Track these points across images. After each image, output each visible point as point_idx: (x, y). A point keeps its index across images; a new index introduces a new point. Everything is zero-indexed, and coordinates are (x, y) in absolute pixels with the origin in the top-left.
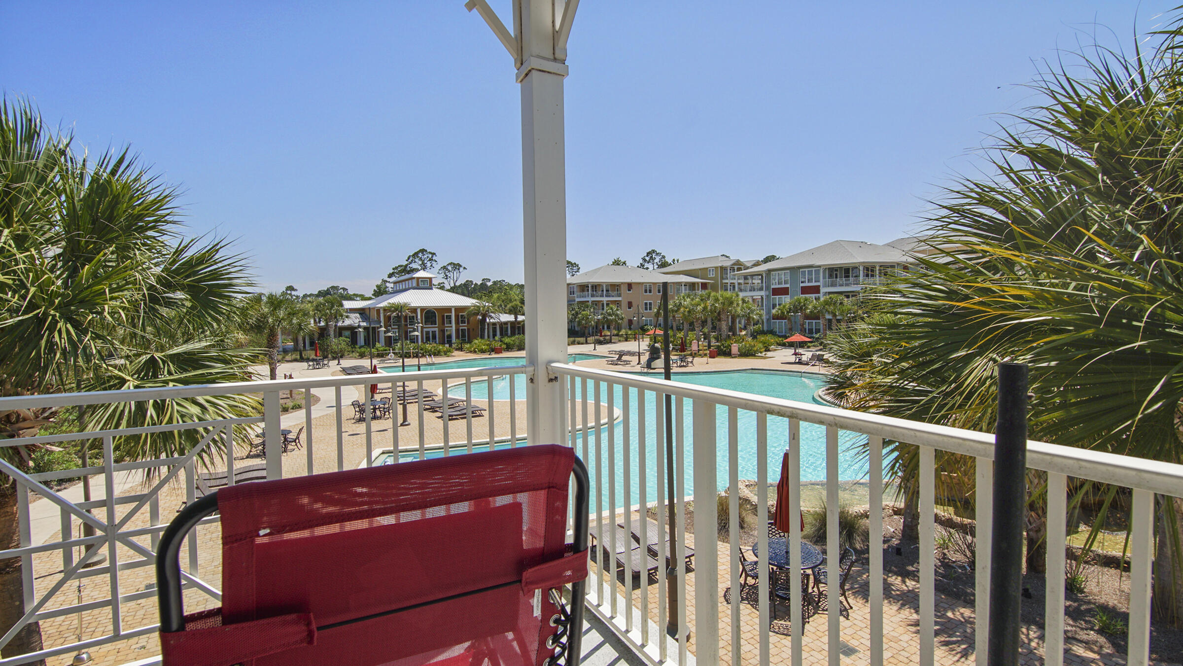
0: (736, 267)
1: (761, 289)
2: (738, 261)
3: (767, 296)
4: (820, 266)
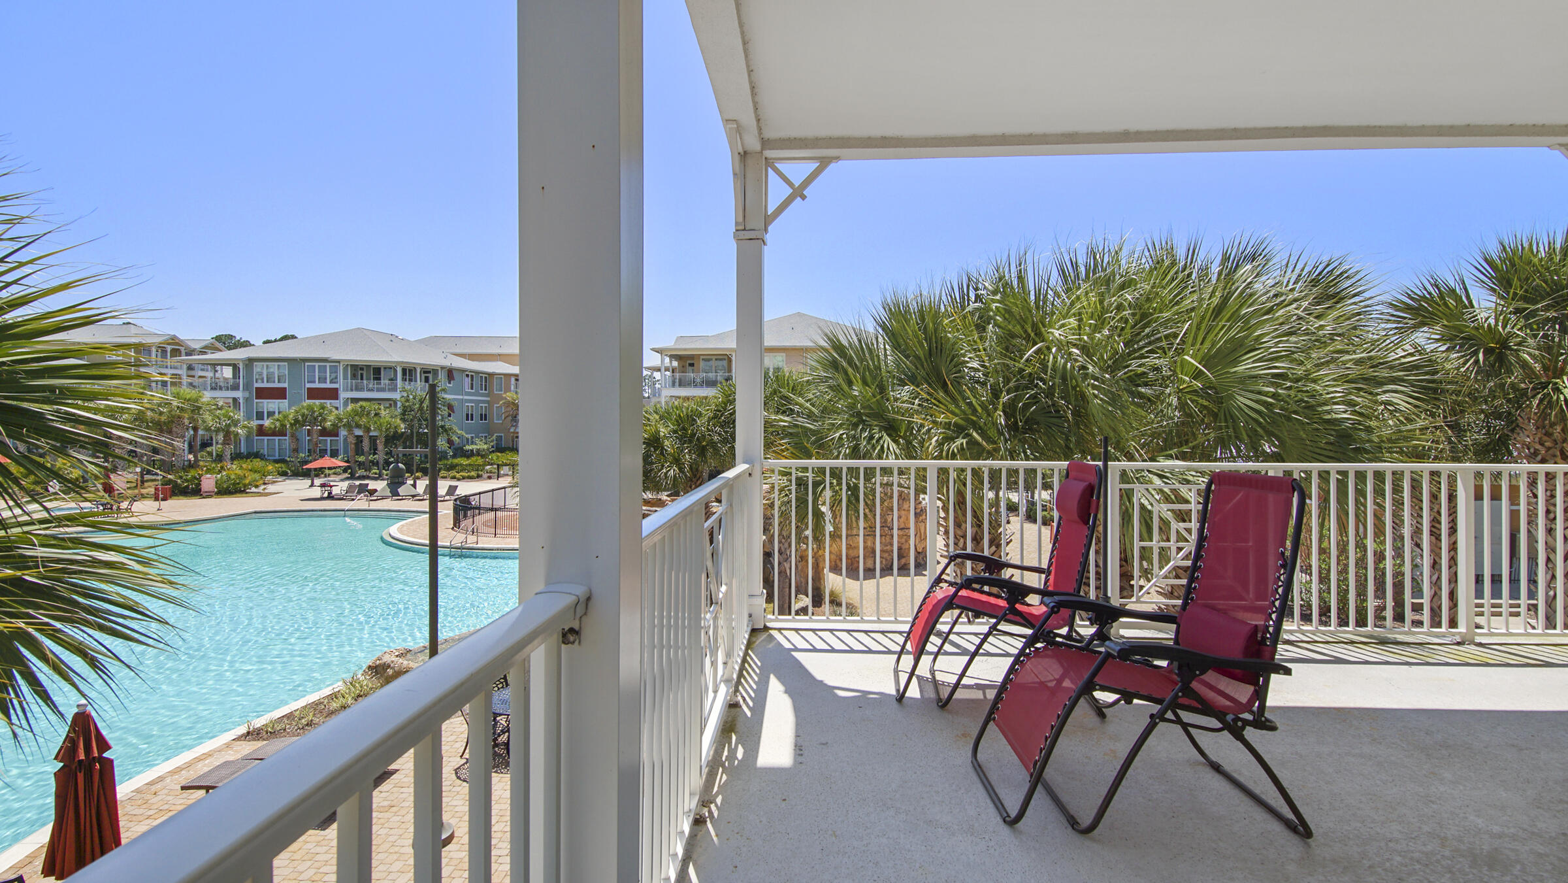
0: (169, 348)
1: (235, 387)
2: (174, 338)
3: (247, 400)
4: (339, 362)
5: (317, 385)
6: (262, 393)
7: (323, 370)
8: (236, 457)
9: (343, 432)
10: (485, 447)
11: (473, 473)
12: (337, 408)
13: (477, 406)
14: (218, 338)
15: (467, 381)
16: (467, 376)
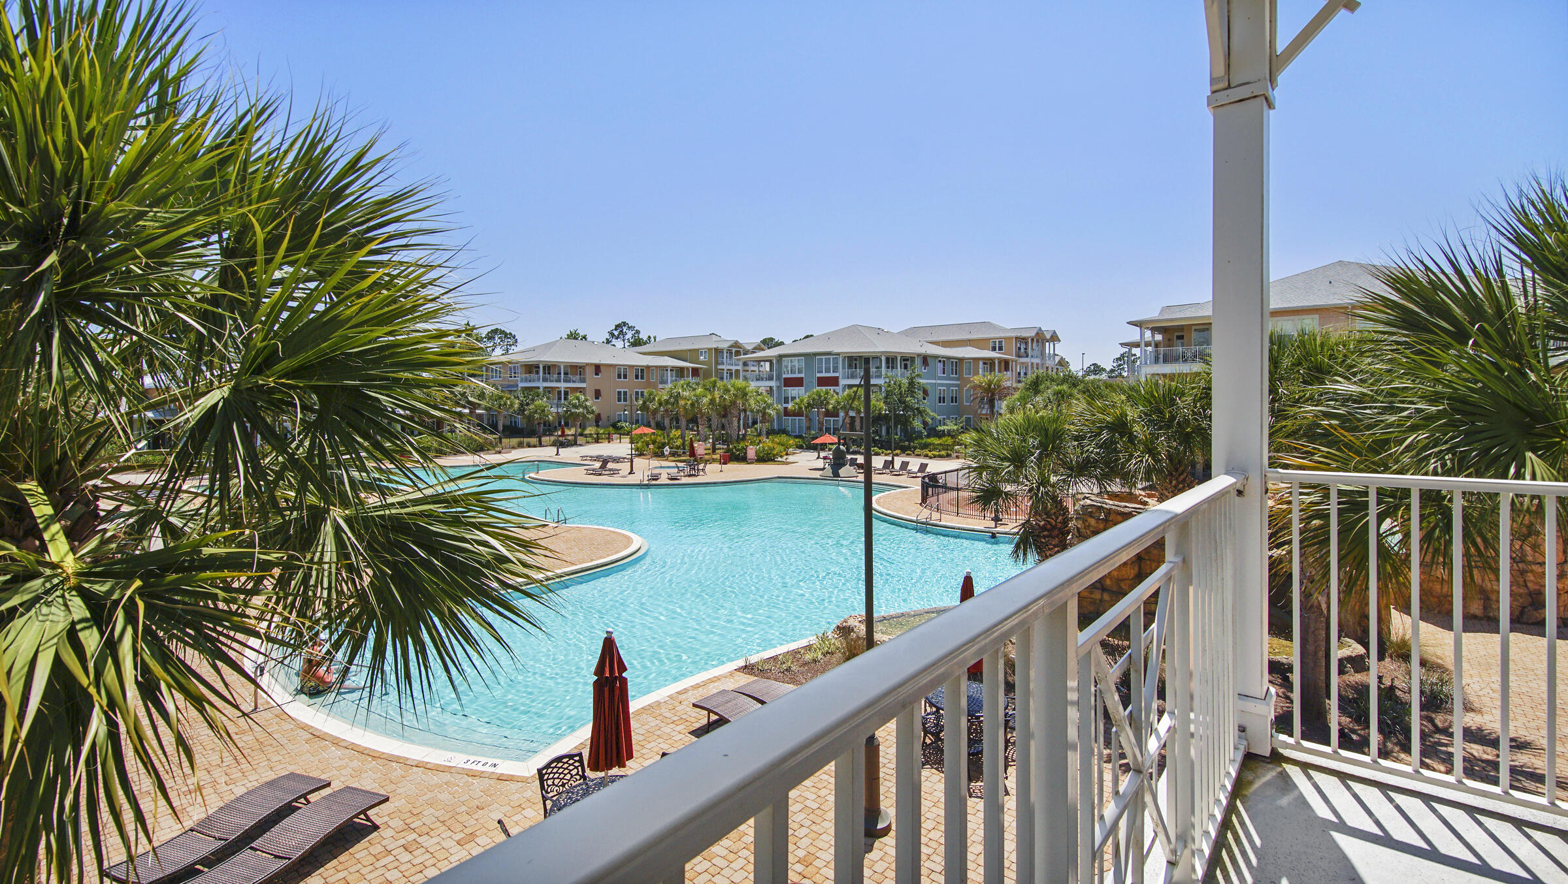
0: (734, 350)
1: (770, 378)
2: (736, 342)
3: (778, 387)
4: (838, 354)
5: (824, 375)
6: (790, 382)
7: (828, 361)
8: (770, 432)
9: (842, 414)
10: (955, 428)
11: (943, 453)
12: (837, 394)
13: (948, 389)
14: (764, 342)
15: (940, 366)
16: (940, 361)
